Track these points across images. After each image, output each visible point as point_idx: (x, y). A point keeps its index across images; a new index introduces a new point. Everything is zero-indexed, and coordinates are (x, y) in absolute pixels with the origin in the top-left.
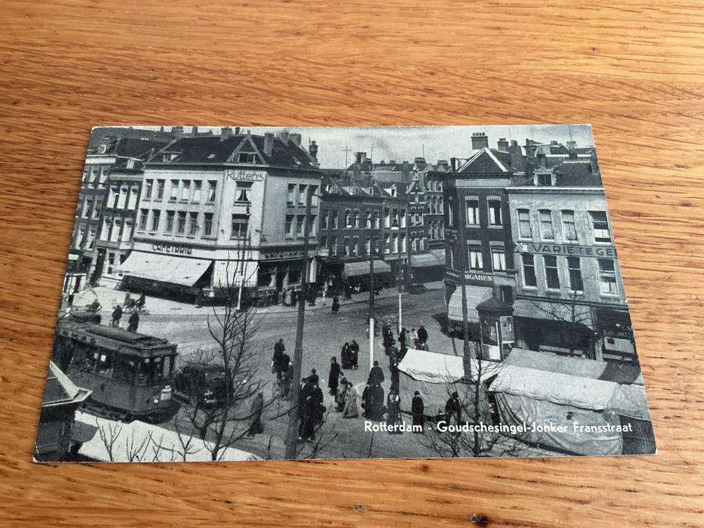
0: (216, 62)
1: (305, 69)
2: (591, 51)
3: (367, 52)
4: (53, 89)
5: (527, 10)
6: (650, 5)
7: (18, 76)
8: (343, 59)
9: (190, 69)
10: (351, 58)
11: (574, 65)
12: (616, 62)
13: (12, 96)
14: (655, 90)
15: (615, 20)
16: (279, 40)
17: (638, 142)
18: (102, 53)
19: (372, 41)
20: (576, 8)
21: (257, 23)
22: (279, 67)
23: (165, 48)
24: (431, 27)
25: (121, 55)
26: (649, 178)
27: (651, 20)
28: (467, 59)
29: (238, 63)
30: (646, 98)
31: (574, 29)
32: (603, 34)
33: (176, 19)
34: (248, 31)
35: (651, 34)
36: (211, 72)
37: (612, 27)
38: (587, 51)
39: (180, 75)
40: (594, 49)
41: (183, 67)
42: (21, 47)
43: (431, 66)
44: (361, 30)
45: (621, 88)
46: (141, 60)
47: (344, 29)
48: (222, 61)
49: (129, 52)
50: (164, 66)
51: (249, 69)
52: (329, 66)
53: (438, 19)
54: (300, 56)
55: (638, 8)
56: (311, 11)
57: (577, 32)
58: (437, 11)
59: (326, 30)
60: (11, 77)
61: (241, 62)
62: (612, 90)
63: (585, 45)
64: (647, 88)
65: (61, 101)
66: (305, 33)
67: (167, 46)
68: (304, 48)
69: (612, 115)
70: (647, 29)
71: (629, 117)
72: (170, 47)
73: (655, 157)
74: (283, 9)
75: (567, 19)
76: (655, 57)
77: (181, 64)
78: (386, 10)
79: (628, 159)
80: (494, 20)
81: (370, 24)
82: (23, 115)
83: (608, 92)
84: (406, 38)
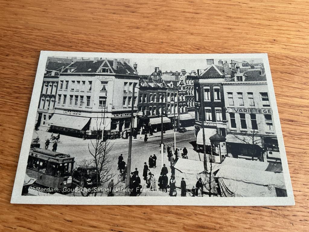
0: (100, 40)
1: (140, 45)
2: (273, 41)
3: (169, 38)
4: (25, 49)
5: (244, 20)
6: (302, 20)
7: (9, 42)
8: (157, 41)
9: (87, 43)
10: (161, 40)
11: (265, 47)
12: (284, 47)
13: (6, 52)
14: (303, 61)
15: (285, 27)
16: (129, 30)
17: (293, 86)
18: (48, 33)
19: (171, 33)
20: (267, 20)
21: (119, 22)
22: (128, 43)
23: (76, 32)
24: (199, 27)
25: (56, 35)
26: (298, 103)
27: (302, 27)
28: (215, 43)
29: (109, 41)
30: (298, 65)
31: (265, 30)
32: (279, 33)
33: (82, 19)
34: (115, 26)
35: (302, 34)
36: (97, 44)
37: (284, 30)
38: (271, 41)
39: (83, 46)
40: (274, 40)
41: (84, 41)
42: (12, 29)
43: (198, 45)
44: (166, 27)
45: (286, 59)
46: (65, 38)
47: (159, 26)
48: (102, 39)
49: (60, 33)
50: (76, 41)
51: (114, 44)
52: (151, 44)
53: (203, 23)
54: (138, 39)
55: (296, 21)
56: (144, 17)
57: (267, 31)
58: (202, 20)
59: (151, 27)
60: (6, 43)
61: (111, 40)
62: (282, 60)
63: (270, 38)
64: (299, 60)
65: (28, 55)
66: (141, 28)
67: (77, 31)
68: (140, 35)
69: (282, 73)
70: (300, 31)
71: (289, 73)
72: (79, 32)
73: (301, 93)
74: (132, 16)
75: (263, 25)
76: (303, 45)
77: (83, 40)
78: (179, 18)
79: (288, 94)
80: (228, 25)
81: (171, 24)
82: (11, 61)
83: (280, 61)
84: (187, 32)
